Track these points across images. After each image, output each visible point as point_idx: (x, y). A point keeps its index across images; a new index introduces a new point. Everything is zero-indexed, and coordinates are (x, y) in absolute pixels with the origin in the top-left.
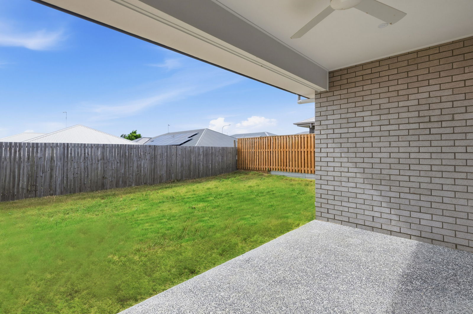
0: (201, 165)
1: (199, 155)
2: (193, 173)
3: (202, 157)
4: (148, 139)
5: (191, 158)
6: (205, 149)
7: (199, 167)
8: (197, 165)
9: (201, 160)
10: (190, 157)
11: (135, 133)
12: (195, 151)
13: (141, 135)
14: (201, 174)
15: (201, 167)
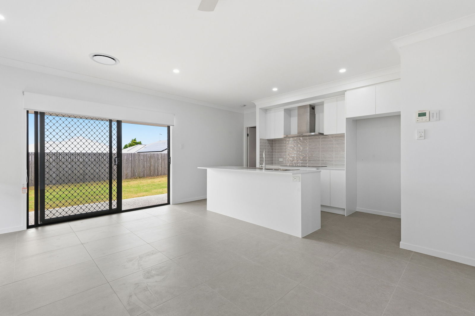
0: (160, 167)
1: (158, 159)
2: (153, 172)
3: (160, 161)
4: (144, 146)
5: (151, 162)
6: (163, 155)
7: (158, 168)
8: (156, 167)
9: (160, 163)
10: (150, 160)
11: (135, 140)
12: (155, 157)
13: (142, 142)
14: (159, 173)
15: (160, 168)
